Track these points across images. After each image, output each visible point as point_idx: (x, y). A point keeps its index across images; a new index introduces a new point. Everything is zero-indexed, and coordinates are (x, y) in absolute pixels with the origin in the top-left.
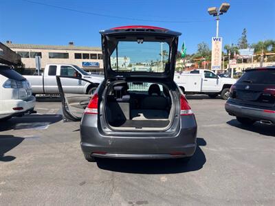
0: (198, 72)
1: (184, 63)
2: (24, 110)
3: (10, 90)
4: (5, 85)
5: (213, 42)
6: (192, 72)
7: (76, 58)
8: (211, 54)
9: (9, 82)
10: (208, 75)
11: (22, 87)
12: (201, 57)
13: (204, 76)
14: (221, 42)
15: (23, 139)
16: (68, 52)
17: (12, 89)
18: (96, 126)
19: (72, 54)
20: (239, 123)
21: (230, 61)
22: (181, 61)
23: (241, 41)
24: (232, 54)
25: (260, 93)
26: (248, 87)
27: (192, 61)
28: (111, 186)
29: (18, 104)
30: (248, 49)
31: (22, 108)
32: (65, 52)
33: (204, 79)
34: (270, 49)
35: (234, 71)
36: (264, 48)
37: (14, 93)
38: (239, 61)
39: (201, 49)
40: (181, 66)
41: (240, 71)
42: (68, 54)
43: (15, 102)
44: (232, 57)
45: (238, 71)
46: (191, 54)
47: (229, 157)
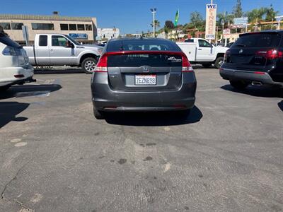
0: (192, 41)
1: (177, 34)
2: (25, 78)
3: (9, 58)
4: (4, 53)
5: (208, 9)
6: (186, 41)
7: (62, 29)
8: (205, 23)
9: (8, 50)
10: (202, 44)
11: (21, 55)
12: (193, 27)
13: (198, 45)
14: (215, 10)
15: (29, 104)
16: (53, 22)
17: (11, 57)
18: (107, 82)
19: (57, 25)
20: (232, 87)
21: (224, 31)
22: (174, 32)
23: (236, 9)
24: (226, 24)
25: (252, 57)
26: (241, 51)
27: (185, 32)
28: (122, 135)
29: (19, 72)
30: (242, 18)
31: (22, 76)
32: (49, 22)
33: (198, 47)
34: (264, 17)
35: (228, 41)
36: (259, 16)
37: (14, 60)
38: (233, 31)
39: (194, 18)
40: (173, 37)
41: (234, 41)
42: (53, 24)
43: (15, 70)
44: (226, 27)
45: (231, 41)
46: (183, 25)
47: (223, 113)
